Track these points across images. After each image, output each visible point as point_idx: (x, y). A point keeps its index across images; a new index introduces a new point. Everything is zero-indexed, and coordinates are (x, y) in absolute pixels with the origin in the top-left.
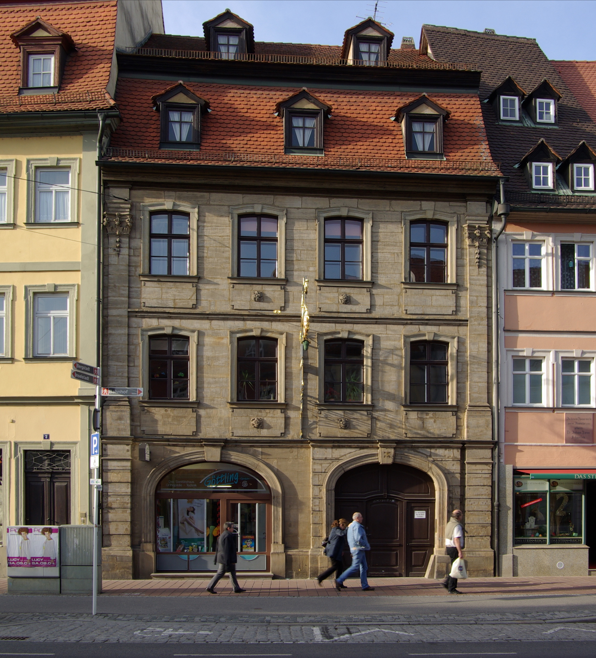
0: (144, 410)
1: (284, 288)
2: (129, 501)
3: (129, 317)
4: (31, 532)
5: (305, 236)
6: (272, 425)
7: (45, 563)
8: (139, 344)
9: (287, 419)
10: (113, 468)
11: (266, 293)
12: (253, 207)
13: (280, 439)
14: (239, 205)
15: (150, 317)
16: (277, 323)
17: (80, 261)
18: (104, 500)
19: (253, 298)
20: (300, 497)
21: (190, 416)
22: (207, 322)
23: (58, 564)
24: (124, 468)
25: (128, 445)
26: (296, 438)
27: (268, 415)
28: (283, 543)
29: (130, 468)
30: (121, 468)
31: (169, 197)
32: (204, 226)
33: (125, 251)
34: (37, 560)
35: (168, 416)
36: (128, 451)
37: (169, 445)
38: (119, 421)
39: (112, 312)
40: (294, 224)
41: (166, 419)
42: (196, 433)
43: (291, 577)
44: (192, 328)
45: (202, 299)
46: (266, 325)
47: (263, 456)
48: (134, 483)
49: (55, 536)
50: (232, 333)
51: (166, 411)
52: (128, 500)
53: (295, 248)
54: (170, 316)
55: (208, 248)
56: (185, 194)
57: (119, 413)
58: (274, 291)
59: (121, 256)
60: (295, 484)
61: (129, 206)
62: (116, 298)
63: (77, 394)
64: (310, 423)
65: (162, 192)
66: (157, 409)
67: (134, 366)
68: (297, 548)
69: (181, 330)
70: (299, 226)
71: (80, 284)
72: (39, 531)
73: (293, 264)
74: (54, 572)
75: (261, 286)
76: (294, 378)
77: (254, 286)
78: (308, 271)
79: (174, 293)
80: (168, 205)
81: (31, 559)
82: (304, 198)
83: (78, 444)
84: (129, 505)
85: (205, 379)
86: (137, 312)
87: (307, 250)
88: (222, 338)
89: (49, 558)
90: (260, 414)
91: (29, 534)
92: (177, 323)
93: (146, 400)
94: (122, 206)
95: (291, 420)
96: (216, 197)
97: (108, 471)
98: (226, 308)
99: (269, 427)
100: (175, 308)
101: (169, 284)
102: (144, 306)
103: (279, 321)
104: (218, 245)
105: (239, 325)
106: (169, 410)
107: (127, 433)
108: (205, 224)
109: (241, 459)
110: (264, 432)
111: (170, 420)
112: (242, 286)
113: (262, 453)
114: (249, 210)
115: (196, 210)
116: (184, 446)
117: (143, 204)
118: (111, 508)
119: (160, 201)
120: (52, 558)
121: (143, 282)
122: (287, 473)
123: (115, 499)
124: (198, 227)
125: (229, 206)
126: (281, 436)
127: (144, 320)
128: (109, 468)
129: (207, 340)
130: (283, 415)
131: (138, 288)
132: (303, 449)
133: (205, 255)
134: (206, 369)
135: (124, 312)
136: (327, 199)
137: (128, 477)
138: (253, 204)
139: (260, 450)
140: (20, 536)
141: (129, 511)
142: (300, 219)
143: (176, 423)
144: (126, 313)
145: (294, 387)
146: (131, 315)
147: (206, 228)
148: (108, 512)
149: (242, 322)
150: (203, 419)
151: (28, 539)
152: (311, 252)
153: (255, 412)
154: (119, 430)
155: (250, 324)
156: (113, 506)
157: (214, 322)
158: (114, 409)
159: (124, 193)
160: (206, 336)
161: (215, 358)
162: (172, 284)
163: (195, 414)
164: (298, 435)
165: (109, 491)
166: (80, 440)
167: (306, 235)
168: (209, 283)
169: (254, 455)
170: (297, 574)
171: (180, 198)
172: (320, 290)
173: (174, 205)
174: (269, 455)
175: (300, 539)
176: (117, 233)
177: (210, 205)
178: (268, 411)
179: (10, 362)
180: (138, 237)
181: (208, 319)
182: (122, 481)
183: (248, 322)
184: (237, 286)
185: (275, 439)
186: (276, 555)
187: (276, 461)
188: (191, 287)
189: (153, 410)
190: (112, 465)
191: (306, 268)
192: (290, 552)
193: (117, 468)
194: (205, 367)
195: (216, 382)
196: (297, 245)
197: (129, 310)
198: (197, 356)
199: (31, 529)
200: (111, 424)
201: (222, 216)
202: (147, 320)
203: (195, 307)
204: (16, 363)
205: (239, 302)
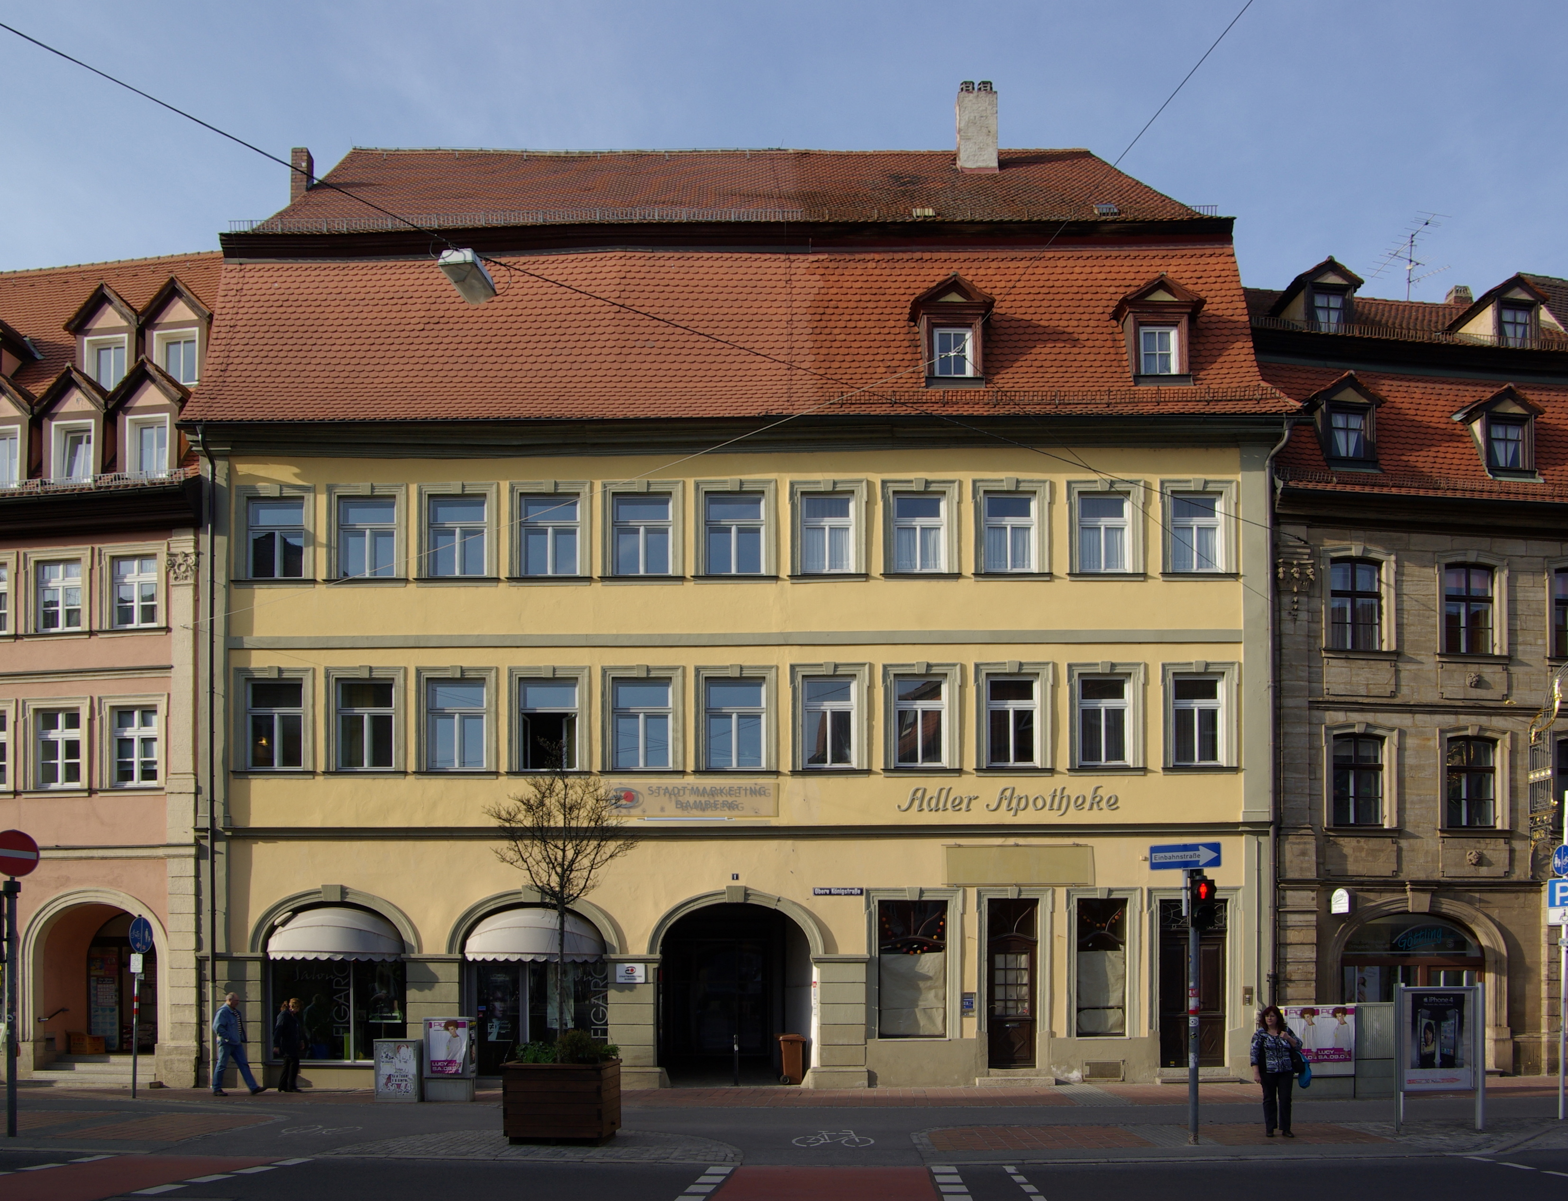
0: (1329, 841)
1: (1506, 669)
2: (1314, 970)
3: (1310, 709)
4: (1318, 1014)
5: (1531, 596)
6: (1493, 860)
7: (1336, 1057)
8: (1322, 747)
9: (1512, 851)
10: (1294, 924)
11: (1484, 675)
12: (1465, 555)
13: (1503, 880)
14: (1447, 551)
15: (1335, 710)
16: (1498, 718)
17: (1242, 628)
18: (1282, 970)
19: (1468, 683)
20: (1528, 960)
21: (1389, 849)
22: (1409, 716)
23: (1353, 1059)
24: (1308, 924)
25: (1313, 891)
26: (1523, 878)
27: (1489, 847)
28: (1508, 1026)
29: (1315, 923)
30: (1305, 924)
31: (1357, 539)
32: (1402, 581)
33: (1303, 616)
34: (1326, 1052)
35: (1361, 849)
36: (1313, 899)
37: (1362, 890)
38: (1302, 858)
39: (1288, 702)
40: (1517, 579)
41: (1358, 854)
42: (1396, 873)
43: (1519, 1073)
44: (1389, 724)
45: (1403, 683)
46: (1483, 720)
47: (1482, 905)
48: (1320, 945)
49: (1350, 1019)
50: (1442, 732)
51: (1358, 842)
52: (1312, 968)
53: (1519, 613)
54: (1362, 708)
55: (1408, 611)
56: (1378, 534)
57: (1301, 846)
58: (1494, 673)
59: (1298, 623)
60: (1521, 943)
61: (1308, 551)
62: (1292, 683)
63: (1241, 819)
64: (1540, 857)
65: (1347, 532)
66: (1347, 839)
67: (1315, 779)
68: (1524, 1033)
69: (1376, 727)
70: (1524, 581)
71: (1242, 661)
72: (1328, 1012)
73: (1517, 635)
74: (1348, 1068)
75: (1477, 666)
76: (1520, 795)
77: (1469, 665)
78: (1536, 645)
79: (1369, 676)
80: (1355, 550)
81: (1317, 1052)
82: (1529, 542)
83: (1240, 891)
84: (1314, 975)
85: (1407, 797)
86: (1319, 702)
87: (1534, 615)
88: (1429, 739)
89: (1341, 1050)
90: (1478, 845)
91: (1315, 1017)
92: (1370, 717)
93: (1332, 827)
94: (1299, 550)
95: (1517, 853)
96: (1417, 539)
97: (1286, 928)
98: (1431, 697)
99: (1490, 864)
100: (1367, 696)
101: (1360, 662)
102: (1328, 694)
103: (1501, 715)
104: (1422, 607)
105: (1449, 720)
106: (1362, 840)
107: (1312, 875)
108: (1404, 578)
109: (1454, 908)
110: (1484, 871)
111: (1363, 854)
112: (1453, 666)
113: (1481, 901)
114: (1460, 559)
115: (1393, 558)
116: (1381, 892)
117: (1325, 548)
118: (1290, 981)
119: (1345, 543)
120: (1346, 1049)
121: (1325, 660)
122: (1512, 928)
123: (1296, 968)
124: (1396, 581)
125: (1434, 552)
126: (1505, 877)
127: (1327, 713)
128: (1289, 924)
129: (1410, 742)
130: (1507, 847)
131: (1319, 667)
132: (1532, 894)
133: (1405, 621)
134: (1408, 784)
135: (1303, 702)
136: (1559, 543)
137: (1312, 936)
138: (1467, 550)
139: (1477, 895)
140: (1303, 1020)
141: (1313, 984)
142: (1525, 572)
143: (1370, 859)
144: (1306, 704)
145: (1519, 807)
146: (1314, 705)
147: (1405, 583)
148: (1287, 986)
149: (1453, 716)
150: (1404, 853)
151: (1313, 1024)
152: (1540, 619)
153: (1472, 842)
154: (1301, 869)
155: (1463, 720)
156: (1293, 978)
157: (1418, 717)
158: (1294, 841)
159: (1301, 531)
160: (1408, 737)
161: (1419, 768)
162: (1364, 662)
163: (1395, 846)
164: (1526, 874)
165: (1288, 956)
166: (1243, 884)
167: (1531, 594)
168: (1411, 661)
169: (1471, 902)
170: (1527, 1068)
171: (1370, 540)
172: (1552, 671)
173: (1365, 550)
174: (1489, 902)
175: (1528, 1020)
176: (1295, 590)
177: (1409, 550)
178: (1488, 841)
179: (1142, 773)
180: (1317, 594)
181: (1410, 712)
182: (1305, 941)
183: (1461, 717)
184: (1447, 666)
185: (1496, 880)
186: (1501, 1043)
187: (1497, 911)
188: (1389, 667)
189: (1342, 841)
190: (1292, 919)
191: (1533, 641)
192: (1520, 1038)
193: (1299, 924)
194: (1407, 779)
195: (1421, 802)
196: (1521, 608)
197: (1311, 699)
198: (1398, 764)
199: (1318, 1010)
200: (1291, 862)
201: (1425, 567)
202: (1331, 713)
203: (1393, 695)
204: (1149, 775)
205: (1450, 688)
